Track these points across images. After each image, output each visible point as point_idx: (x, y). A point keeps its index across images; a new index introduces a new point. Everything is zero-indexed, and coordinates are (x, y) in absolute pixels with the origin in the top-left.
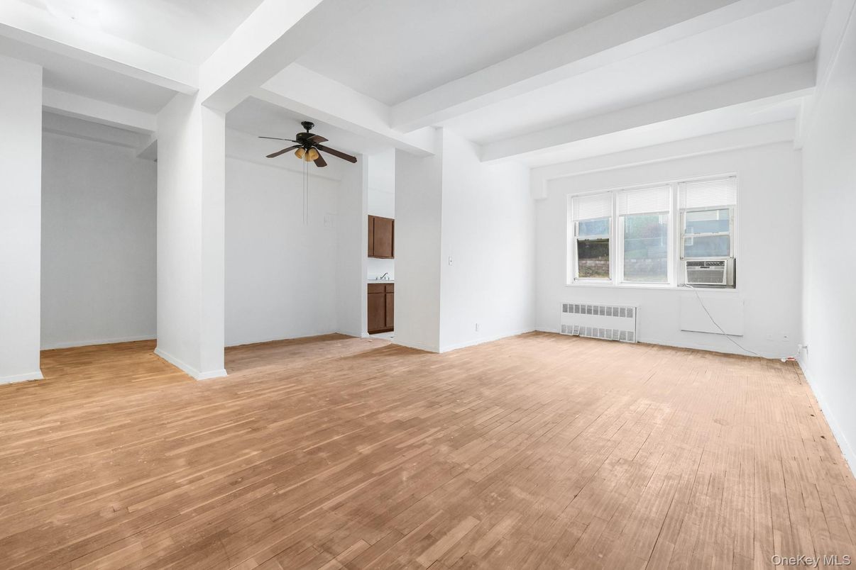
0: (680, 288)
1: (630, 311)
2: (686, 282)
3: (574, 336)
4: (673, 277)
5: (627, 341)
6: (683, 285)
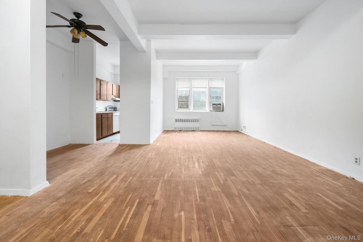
0: (210, 112)
1: (198, 120)
2: (212, 110)
3: (180, 130)
4: (208, 109)
5: (197, 130)
6: (211, 111)
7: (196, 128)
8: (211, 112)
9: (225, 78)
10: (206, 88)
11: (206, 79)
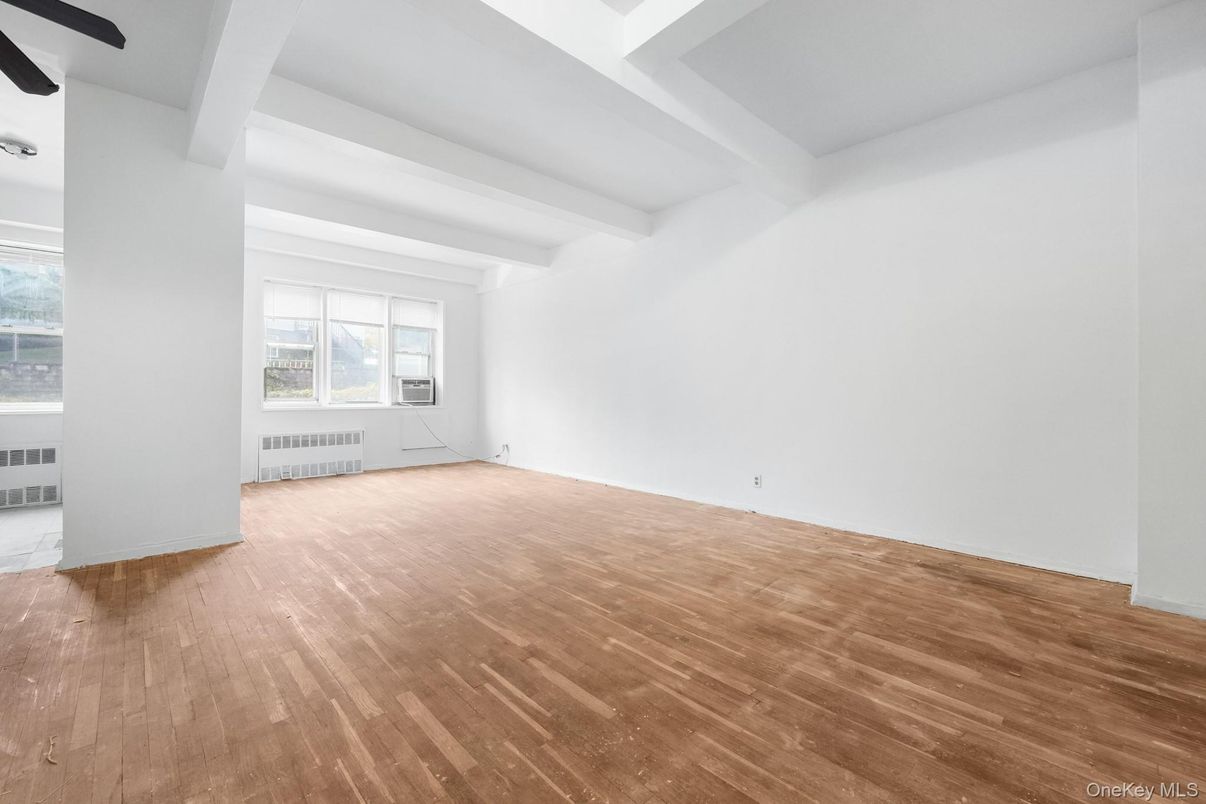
0: (394, 407)
1: (357, 435)
2: (401, 400)
3: (283, 480)
4: (384, 396)
5: (354, 472)
6: (399, 404)
7: (349, 464)
8: (397, 407)
9: (441, 304)
10: (382, 326)
11: (381, 296)
